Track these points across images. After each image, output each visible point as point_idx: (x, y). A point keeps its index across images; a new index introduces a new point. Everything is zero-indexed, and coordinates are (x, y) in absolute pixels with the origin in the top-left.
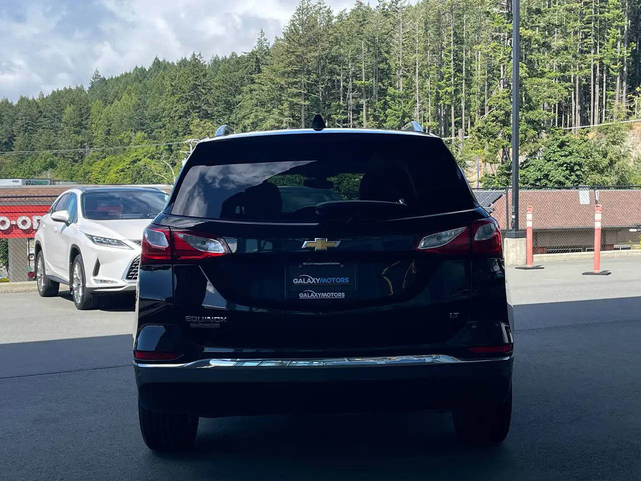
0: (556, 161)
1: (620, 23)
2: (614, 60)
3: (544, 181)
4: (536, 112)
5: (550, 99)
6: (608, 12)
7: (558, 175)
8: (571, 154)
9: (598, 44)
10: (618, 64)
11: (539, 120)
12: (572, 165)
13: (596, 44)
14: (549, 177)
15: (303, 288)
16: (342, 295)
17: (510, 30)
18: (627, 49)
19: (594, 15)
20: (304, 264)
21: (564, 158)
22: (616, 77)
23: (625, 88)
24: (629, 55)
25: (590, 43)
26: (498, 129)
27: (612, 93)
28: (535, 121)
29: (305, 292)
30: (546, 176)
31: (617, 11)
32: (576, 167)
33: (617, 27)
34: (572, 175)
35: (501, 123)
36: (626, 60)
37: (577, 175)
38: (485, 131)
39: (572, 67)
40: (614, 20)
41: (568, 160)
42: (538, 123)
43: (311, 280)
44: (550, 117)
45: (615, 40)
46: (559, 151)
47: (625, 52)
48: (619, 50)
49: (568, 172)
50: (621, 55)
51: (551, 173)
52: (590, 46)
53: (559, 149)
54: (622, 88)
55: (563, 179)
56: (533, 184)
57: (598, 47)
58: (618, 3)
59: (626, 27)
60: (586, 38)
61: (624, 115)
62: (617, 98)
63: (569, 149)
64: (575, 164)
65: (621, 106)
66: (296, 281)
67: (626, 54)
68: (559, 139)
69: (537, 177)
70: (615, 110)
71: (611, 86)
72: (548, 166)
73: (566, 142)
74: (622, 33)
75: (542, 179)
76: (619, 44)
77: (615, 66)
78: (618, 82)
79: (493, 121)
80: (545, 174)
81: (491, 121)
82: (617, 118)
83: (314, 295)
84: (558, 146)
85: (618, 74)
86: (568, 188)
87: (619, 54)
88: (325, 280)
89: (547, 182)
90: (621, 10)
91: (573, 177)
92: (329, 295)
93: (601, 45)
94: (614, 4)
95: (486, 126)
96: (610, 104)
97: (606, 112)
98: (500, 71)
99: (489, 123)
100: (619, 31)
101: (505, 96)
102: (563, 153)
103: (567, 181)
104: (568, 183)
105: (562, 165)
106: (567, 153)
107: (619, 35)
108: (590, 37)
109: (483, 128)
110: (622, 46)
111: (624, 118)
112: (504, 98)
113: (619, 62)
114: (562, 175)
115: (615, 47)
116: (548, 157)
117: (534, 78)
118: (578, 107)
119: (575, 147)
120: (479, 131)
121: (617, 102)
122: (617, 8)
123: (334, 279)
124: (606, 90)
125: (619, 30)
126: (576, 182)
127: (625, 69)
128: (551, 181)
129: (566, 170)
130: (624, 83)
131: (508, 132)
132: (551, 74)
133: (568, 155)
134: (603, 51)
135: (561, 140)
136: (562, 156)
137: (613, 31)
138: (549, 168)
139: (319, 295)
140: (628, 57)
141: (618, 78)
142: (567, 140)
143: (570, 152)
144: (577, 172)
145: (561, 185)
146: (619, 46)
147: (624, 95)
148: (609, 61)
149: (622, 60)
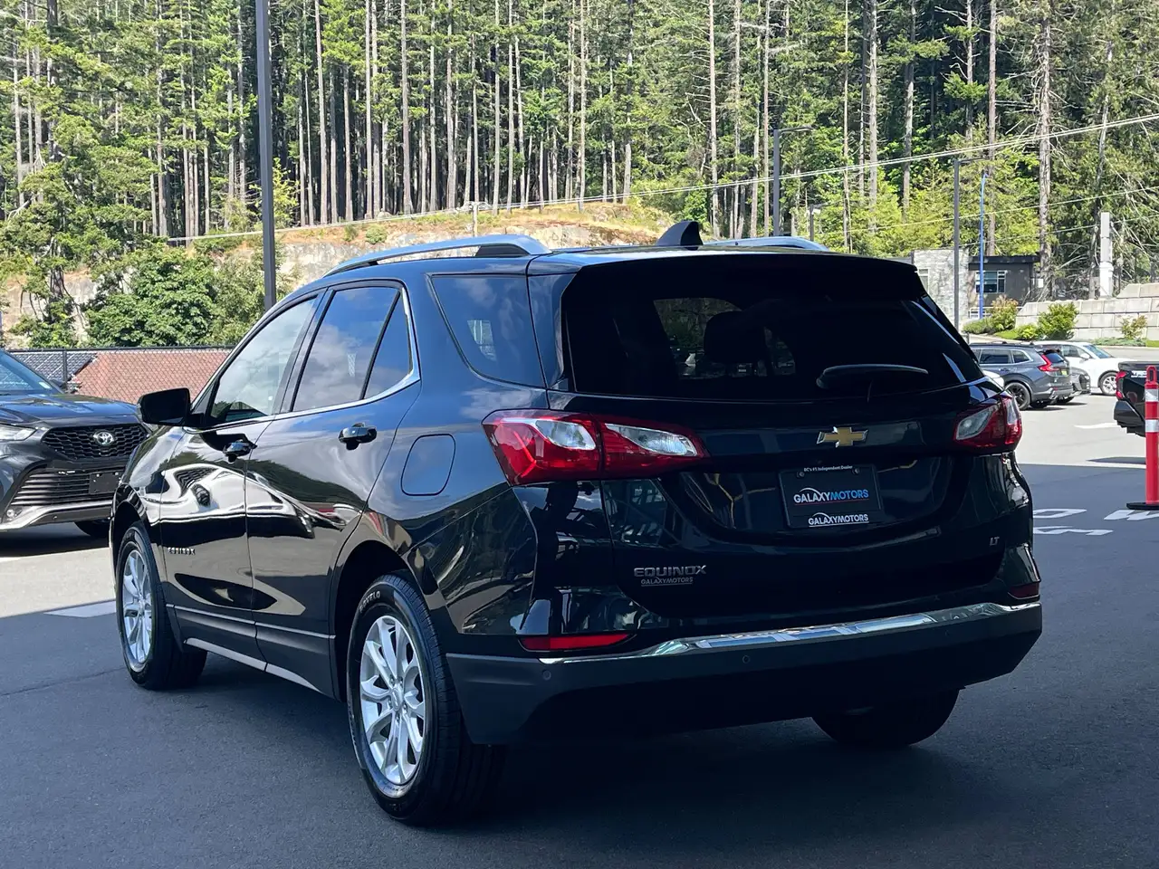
0: (156, 297)
1: (229, 59)
2: (224, 124)
3: (137, 334)
4: (114, 208)
5: (138, 185)
6: (208, 36)
7: (164, 323)
8: (183, 285)
9: (193, 92)
10: (230, 130)
11: (121, 223)
12: (186, 305)
13: (188, 92)
14: (146, 326)
15: (812, 509)
16: (863, 518)
17: (58, 55)
18: (244, 105)
19: (183, 41)
20: (805, 470)
21: (171, 295)
22: (227, 153)
23: (243, 174)
24: (247, 115)
25: (178, 89)
26: (45, 235)
27: (221, 180)
28: (112, 224)
29: (816, 516)
30: (140, 324)
31: (225, 38)
32: (194, 311)
33: (225, 66)
34: (187, 323)
35: (50, 225)
36: (242, 123)
37: (196, 324)
38: (20, 239)
39: (149, 130)
40: (218, 53)
41: (179, 296)
42: (119, 227)
43: (819, 497)
44: (139, 216)
45: (221, 88)
46: (160, 281)
47: (241, 109)
48: (230, 106)
49: (179, 317)
50: (235, 115)
51: (150, 320)
52: (179, 94)
53: (160, 278)
54: (238, 172)
55: (172, 331)
56: (116, 339)
57: (193, 97)
58: (225, 24)
59: (240, 66)
60: (170, 80)
61: (244, 221)
62: (231, 189)
63: (180, 278)
64: (192, 304)
65: (237, 204)
66: (799, 499)
67: (242, 114)
68: (161, 260)
69: (125, 325)
70: (227, 209)
71: (219, 166)
72: (142, 308)
73: (173, 264)
74: (235, 77)
75: (133, 330)
76: (229, 94)
77: (226, 134)
78: (231, 161)
79: (35, 221)
80: (138, 321)
81: (30, 221)
82: (233, 225)
83: (828, 520)
84: (160, 272)
85: (231, 147)
86: (182, 347)
87: (230, 112)
88: (836, 496)
89: (142, 335)
90: (230, 36)
91: (190, 328)
92: (847, 519)
93: (198, 95)
94: (218, 25)
95: (21, 230)
96: (219, 199)
97: (210, 213)
98: (14, 129)
99: (28, 224)
100: (229, 72)
101: (54, 174)
102: (168, 284)
103: (180, 334)
104: (182, 339)
105: (168, 306)
106: (175, 284)
107: (230, 80)
108: (178, 79)
109: (16, 233)
110: (235, 99)
111: (244, 226)
112: (52, 178)
113: (231, 126)
114: (170, 322)
115: (224, 99)
116: (141, 291)
117: (107, 147)
118: (162, 202)
119: (191, 274)
120: (9, 238)
121: (230, 195)
122: (224, 32)
123: (848, 492)
124: (210, 175)
125: (229, 70)
126: (194, 335)
127: (242, 140)
128: (150, 333)
129: (177, 313)
130: (242, 165)
131: (64, 240)
132: (136, 142)
133: (178, 288)
134: (202, 105)
135: (164, 261)
136: (168, 290)
137: (217, 71)
138: (145, 310)
139: (835, 519)
140: (246, 118)
141: (231, 155)
142: (174, 261)
143: (180, 283)
144: (195, 319)
145: (170, 341)
146: (229, 98)
147: (243, 185)
148: (213, 124)
149: (236, 122)
